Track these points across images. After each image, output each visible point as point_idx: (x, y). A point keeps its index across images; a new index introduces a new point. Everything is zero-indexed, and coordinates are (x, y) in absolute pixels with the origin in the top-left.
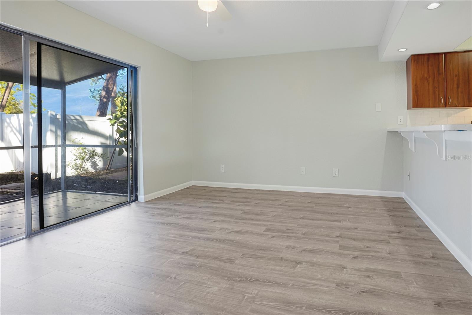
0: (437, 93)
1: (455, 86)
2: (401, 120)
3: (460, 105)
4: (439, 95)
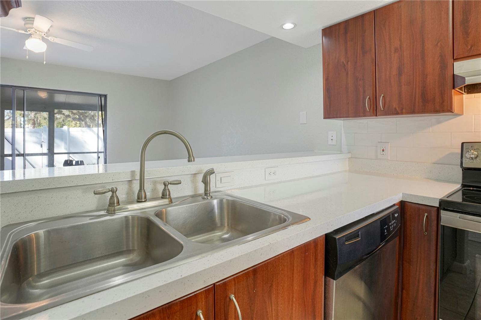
0: (361, 89)
1: (395, 72)
2: (332, 138)
3: (404, 111)
4: (364, 92)
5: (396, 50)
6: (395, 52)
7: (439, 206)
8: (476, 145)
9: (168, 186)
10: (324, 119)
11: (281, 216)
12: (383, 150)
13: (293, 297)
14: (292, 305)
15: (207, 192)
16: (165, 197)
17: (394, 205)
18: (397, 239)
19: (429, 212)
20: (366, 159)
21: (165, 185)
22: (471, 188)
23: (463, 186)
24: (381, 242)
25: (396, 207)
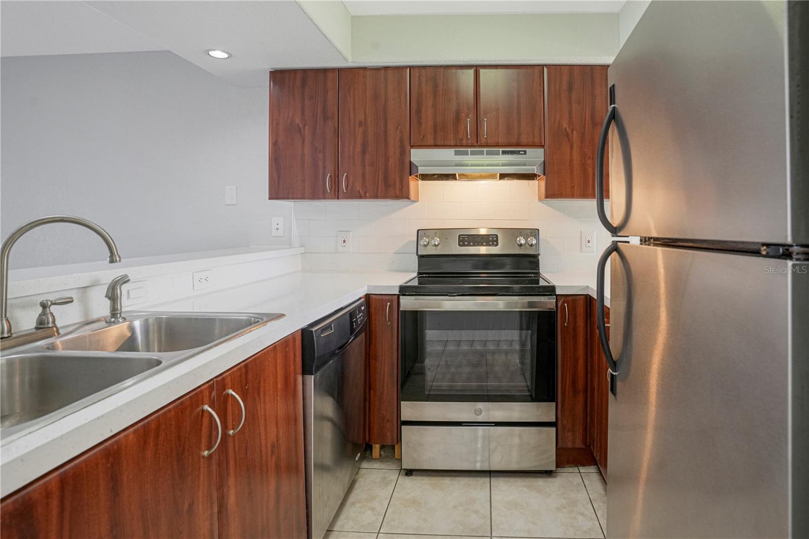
0: (321, 164)
1: (359, 149)
2: (278, 227)
3: (367, 194)
4: (324, 168)
5: (360, 124)
6: (360, 126)
7: (399, 292)
8: (428, 233)
9: (51, 308)
10: (269, 199)
11: (251, 320)
12: (344, 242)
13: (277, 396)
14: (277, 404)
15: (116, 312)
16: (46, 326)
17: (360, 298)
18: (363, 334)
19: (391, 301)
20: (324, 253)
21: (44, 306)
22: (424, 275)
23: (419, 273)
24: (351, 335)
25: (363, 300)
